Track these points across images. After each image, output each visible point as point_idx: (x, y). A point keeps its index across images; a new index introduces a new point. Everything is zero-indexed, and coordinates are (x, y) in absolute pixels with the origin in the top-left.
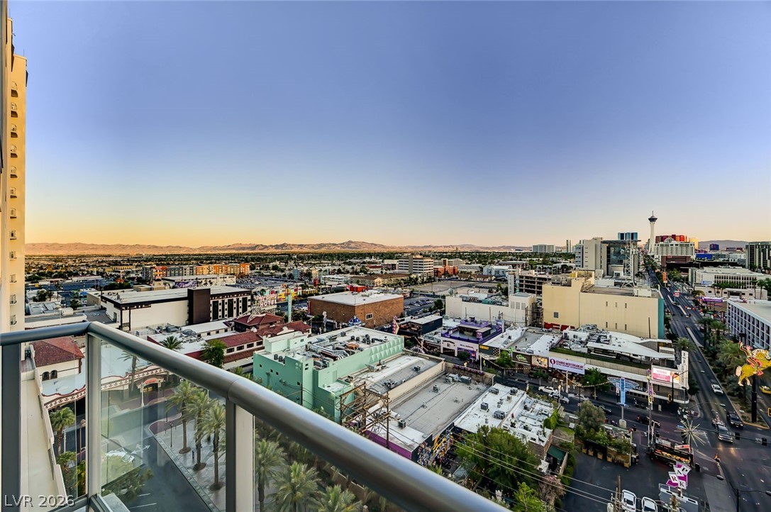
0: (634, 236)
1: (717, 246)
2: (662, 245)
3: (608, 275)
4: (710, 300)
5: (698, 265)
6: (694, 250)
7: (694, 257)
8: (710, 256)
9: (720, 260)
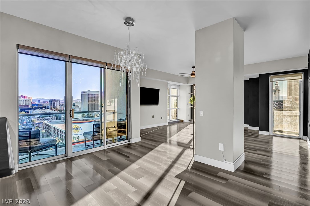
4: (38, 123)
5: (33, 109)
6: (31, 103)
7: (30, 106)
8: (37, 105)
9: (41, 107)
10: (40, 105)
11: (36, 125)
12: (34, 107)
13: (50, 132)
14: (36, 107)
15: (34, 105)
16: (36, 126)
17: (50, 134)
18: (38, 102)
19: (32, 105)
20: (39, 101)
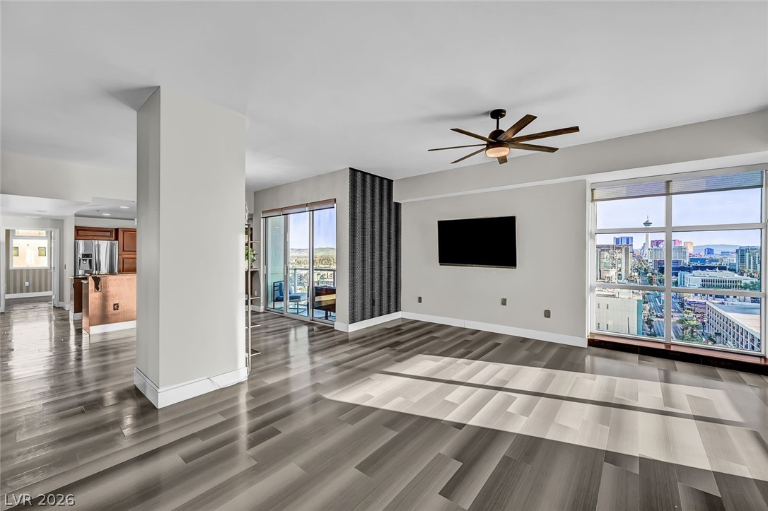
0: (630, 239)
1: (712, 250)
2: (655, 250)
3: (600, 279)
4: (694, 303)
5: (689, 269)
6: (688, 255)
7: (687, 261)
8: (703, 260)
9: (714, 264)
10: (712, 260)
11: (689, 307)
12: (694, 264)
13: (720, 329)
14: (699, 265)
15: (697, 260)
16: (688, 309)
17: (718, 334)
18: (708, 253)
19: (691, 260)
20: (710, 251)
